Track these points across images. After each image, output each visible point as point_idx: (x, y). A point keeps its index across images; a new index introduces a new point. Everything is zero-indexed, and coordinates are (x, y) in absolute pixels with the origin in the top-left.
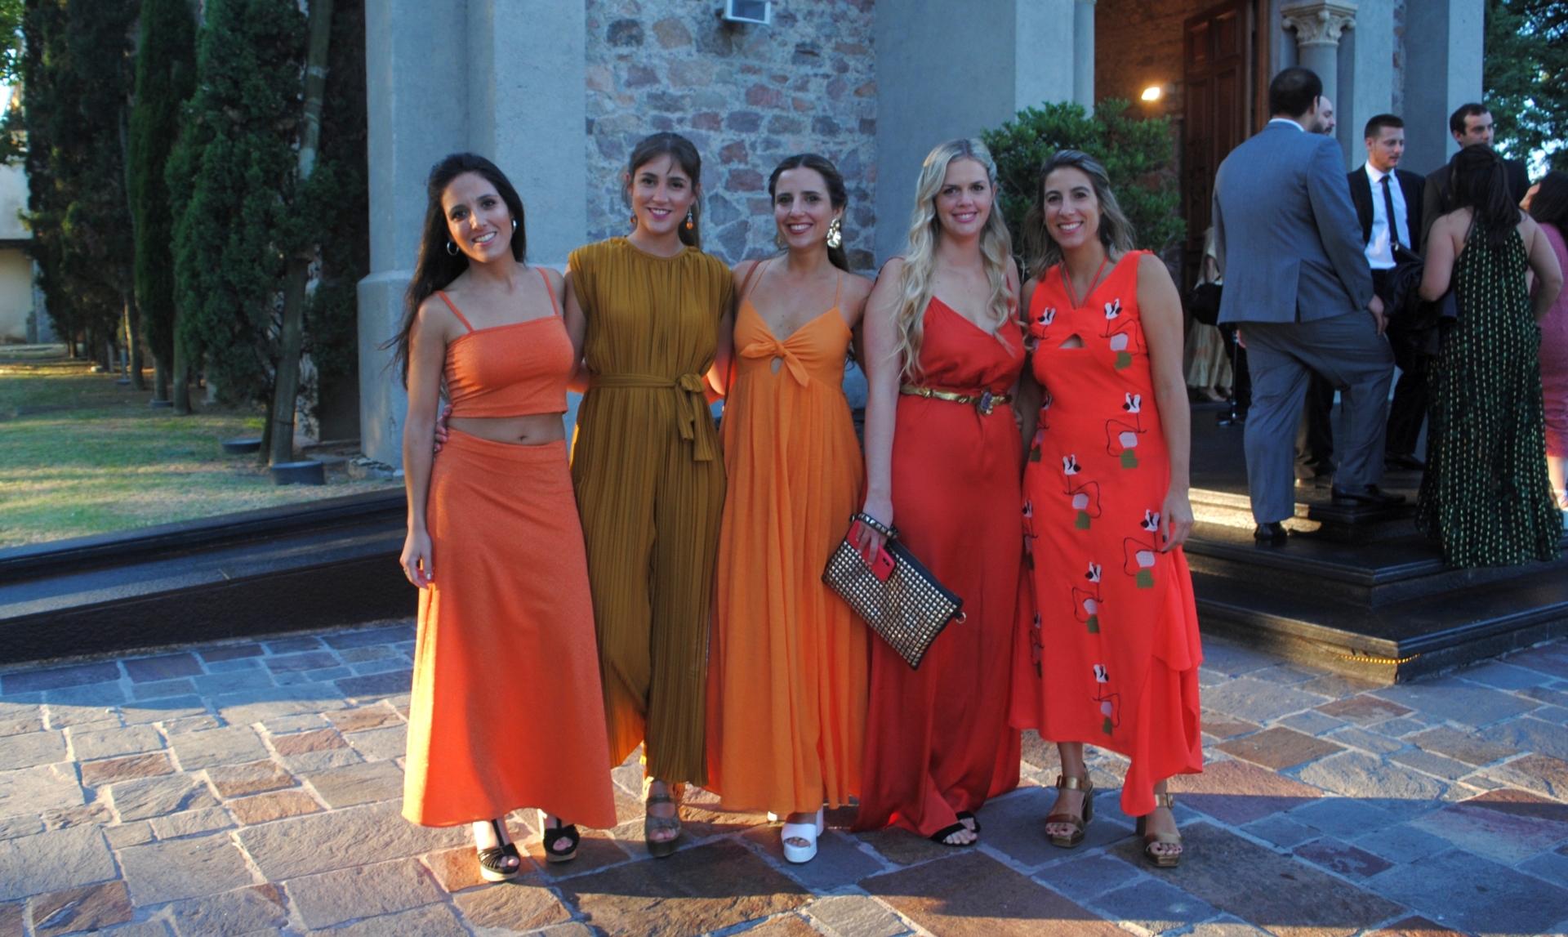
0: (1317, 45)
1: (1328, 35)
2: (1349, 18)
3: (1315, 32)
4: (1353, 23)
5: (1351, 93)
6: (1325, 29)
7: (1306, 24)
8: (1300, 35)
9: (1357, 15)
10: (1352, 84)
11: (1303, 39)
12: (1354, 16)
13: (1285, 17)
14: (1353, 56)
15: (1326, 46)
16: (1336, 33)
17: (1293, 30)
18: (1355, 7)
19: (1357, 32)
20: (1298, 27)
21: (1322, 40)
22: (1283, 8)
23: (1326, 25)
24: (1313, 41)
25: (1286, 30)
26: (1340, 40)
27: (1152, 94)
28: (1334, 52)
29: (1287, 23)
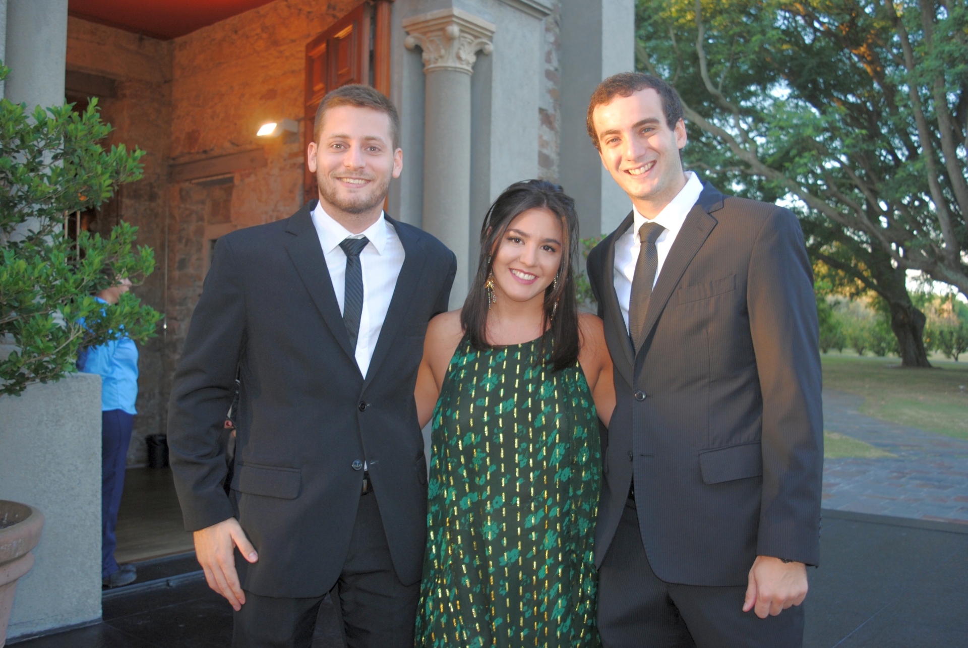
0: (445, 69)
1: (459, 58)
2: (485, 40)
3: (443, 52)
4: (490, 47)
5: (489, 133)
6: (455, 50)
7: (432, 41)
8: (425, 55)
9: (495, 37)
10: (489, 122)
11: (429, 61)
12: (491, 39)
13: (408, 33)
14: (490, 88)
15: (456, 70)
16: (469, 56)
17: (418, 50)
18: (493, 27)
19: (495, 58)
20: (424, 47)
21: (451, 63)
22: (406, 22)
23: (456, 44)
24: (440, 64)
25: (409, 50)
26: (474, 67)
27: (268, 130)
28: (466, 80)
29: (411, 41)
